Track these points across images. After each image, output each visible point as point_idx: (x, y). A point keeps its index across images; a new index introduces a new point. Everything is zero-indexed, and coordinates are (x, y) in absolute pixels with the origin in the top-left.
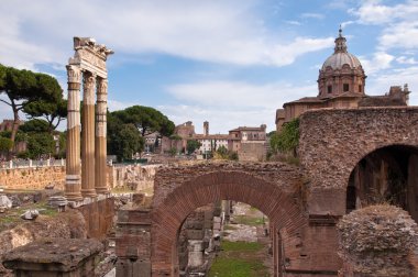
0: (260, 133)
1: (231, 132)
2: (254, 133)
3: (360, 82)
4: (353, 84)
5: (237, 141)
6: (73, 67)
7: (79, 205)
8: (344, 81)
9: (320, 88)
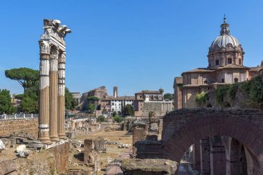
0: (159, 96)
1: (136, 94)
2: (154, 95)
3: (240, 57)
4: (235, 58)
5: (141, 101)
6: (45, 42)
7: (49, 147)
8: (228, 56)
9: (209, 61)
